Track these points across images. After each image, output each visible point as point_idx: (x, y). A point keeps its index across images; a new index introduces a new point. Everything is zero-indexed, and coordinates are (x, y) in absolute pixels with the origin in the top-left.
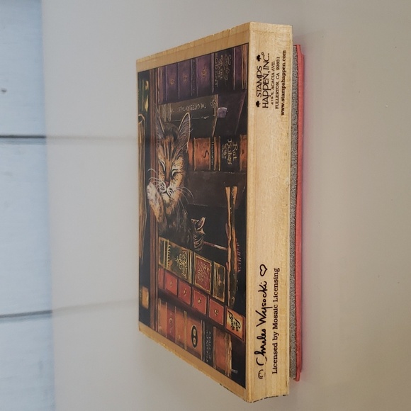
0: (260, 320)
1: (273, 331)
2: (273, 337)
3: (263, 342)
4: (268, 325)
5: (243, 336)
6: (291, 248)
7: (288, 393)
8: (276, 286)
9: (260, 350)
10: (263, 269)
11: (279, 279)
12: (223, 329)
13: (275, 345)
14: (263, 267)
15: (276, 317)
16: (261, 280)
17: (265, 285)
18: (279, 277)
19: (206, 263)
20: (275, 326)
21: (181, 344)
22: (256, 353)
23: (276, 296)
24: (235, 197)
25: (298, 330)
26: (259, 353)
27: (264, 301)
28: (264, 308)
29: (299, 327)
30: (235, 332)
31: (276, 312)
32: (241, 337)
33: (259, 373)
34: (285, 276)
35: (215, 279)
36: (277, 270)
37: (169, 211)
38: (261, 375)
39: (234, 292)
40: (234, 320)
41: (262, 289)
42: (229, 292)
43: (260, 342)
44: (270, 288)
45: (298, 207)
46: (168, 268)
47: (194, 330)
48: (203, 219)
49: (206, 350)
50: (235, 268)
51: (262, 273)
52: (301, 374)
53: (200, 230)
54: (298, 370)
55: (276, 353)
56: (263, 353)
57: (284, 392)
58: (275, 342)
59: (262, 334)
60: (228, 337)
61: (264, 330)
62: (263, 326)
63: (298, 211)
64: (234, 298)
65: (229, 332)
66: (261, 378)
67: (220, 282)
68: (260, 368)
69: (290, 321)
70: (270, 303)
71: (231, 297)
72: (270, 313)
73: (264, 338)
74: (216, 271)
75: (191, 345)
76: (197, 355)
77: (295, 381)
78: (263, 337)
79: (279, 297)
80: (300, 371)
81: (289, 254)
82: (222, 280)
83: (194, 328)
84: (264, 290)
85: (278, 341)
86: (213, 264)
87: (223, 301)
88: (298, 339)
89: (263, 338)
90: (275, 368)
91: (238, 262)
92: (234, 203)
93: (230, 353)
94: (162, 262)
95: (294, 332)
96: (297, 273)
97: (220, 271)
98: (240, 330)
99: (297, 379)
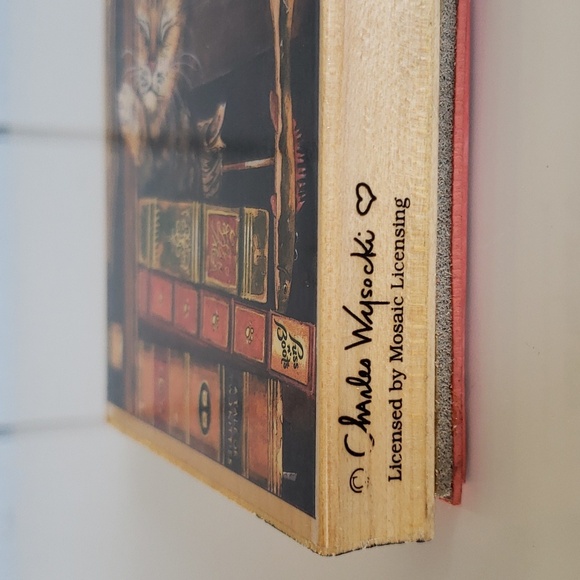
0: (356, 333)
1: (390, 366)
2: (389, 382)
3: (363, 394)
4: (377, 350)
5: (309, 379)
6: (441, 149)
7: (432, 535)
8: (399, 247)
9: (355, 414)
10: (364, 197)
11: (408, 228)
12: (263, 372)
13: (397, 404)
14: (363, 191)
15: (398, 329)
16: (358, 225)
17: (369, 242)
18: (407, 222)
19: (228, 219)
20: (396, 353)
21: (178, 433)
22: (344, 420)
23: (399, 273)
24: (290, 9)
25: (457, 369)
26: (351, 421)
27: (368, 283)
28: (368, 304)
29: (459, 360)
30: (290, 372)
31: (399, 317)
32: (304, 381)
33: (352, 478)
34: (425, 219)
35: (246, 251)
36: (403, 204)
37: (156, 130)
38: (357, 482)
39: (289, 268)
40: (289, 342)
41: (362, 251)
42: (277, 272)
43: (354, 394)
44: (384, 248)
45: (461, 33)
46: (156, 265)
47: (205, 393)
48: (222, 109)
49: (228, 435)
50: (292, 202)
51: (363, 207)
52: (466, 487)
53: (215, 141)
54: (458, 475)
55: (397, 424)
56: (362, 423)
57: (420, 533)
58: (395, 395)
59: (362, 373)
60: (275, 389)
61: (366, 362)
62: (365, 351)
63: (460, 46)
64: (288, 284)
65: (277, 377)
66: (357, 490)
67: (257, 253)
68: (355, 462)
69: (437, 343)
70: (382, 289)
71: (283, 282)
72: (382, 318)
73: (367, 384)
74: (248, 229)
75: (197, 430)
76: (210, 453)
77: (449, 505)
78: (362, 379)
79: (407, 277)
80: (464, 478)
81: (435, 164)
82: (261, 248)
83: (204, 387)
84: (368, 254)
85: (404, 395)
86: (242, 214)
87: (264, 300)
88: (458, 391)
89: (362, 383)
90: (397, 465)
91: (297, 182)
92: (289, 24)
93: (278, 431)
94: (144, 256)
95: (447, 374)
96: (456, 218)
97: (258, 226)
98: (303, 363)
99: (454, 499)
